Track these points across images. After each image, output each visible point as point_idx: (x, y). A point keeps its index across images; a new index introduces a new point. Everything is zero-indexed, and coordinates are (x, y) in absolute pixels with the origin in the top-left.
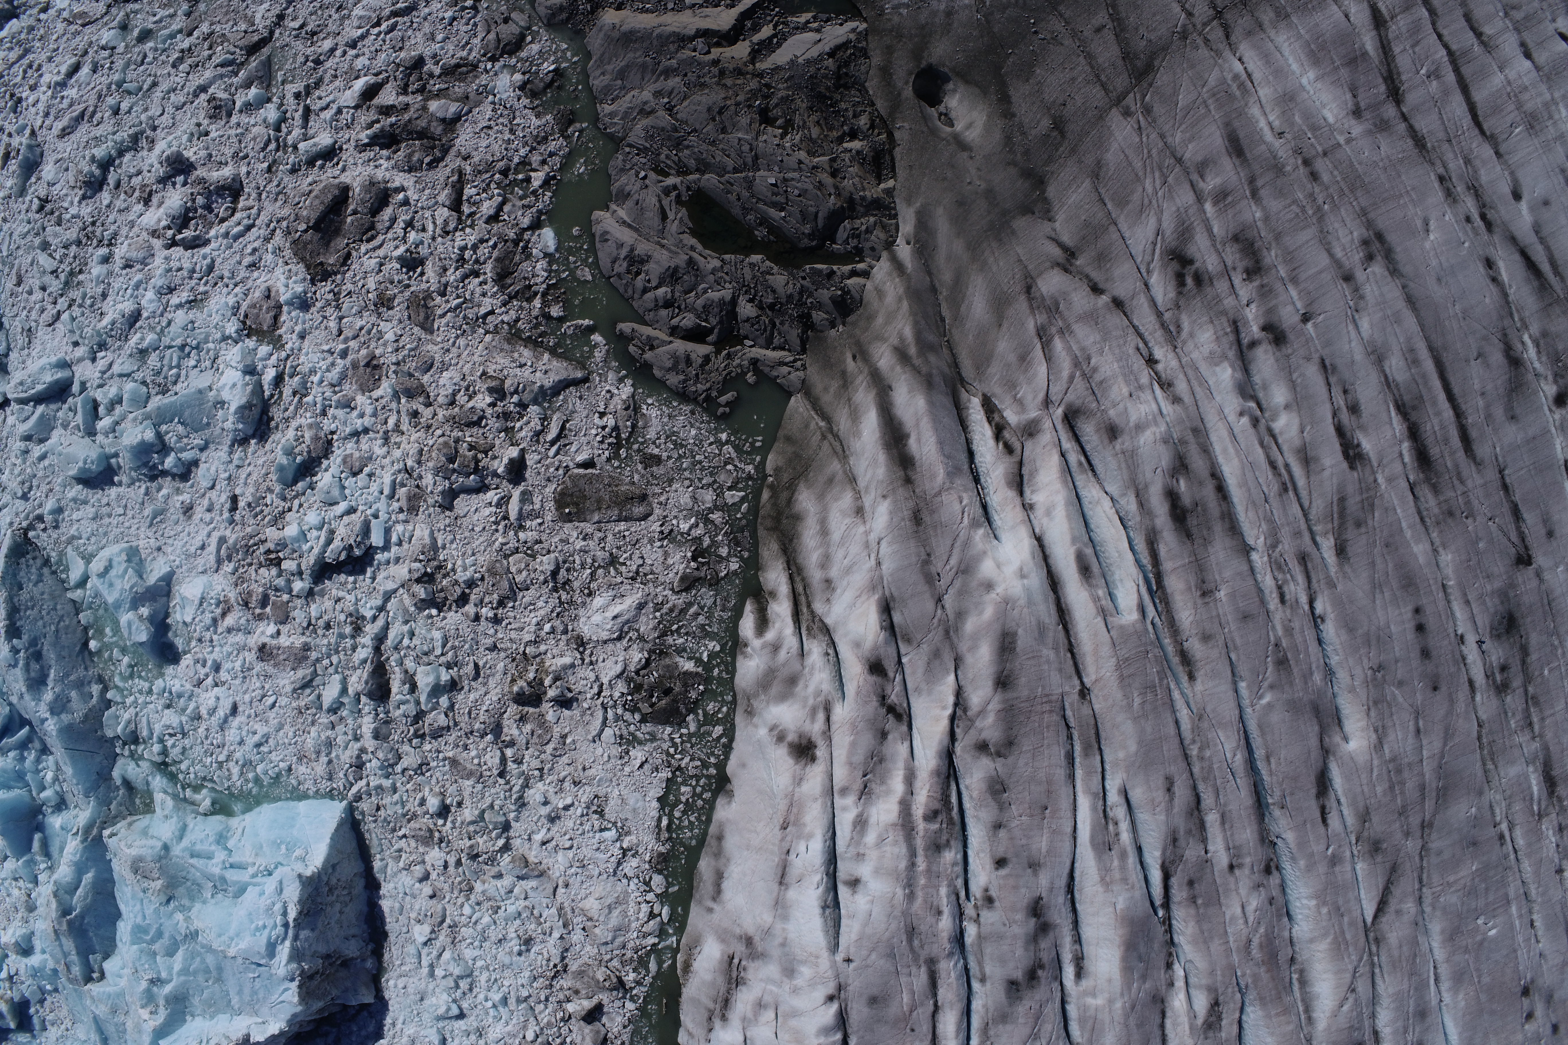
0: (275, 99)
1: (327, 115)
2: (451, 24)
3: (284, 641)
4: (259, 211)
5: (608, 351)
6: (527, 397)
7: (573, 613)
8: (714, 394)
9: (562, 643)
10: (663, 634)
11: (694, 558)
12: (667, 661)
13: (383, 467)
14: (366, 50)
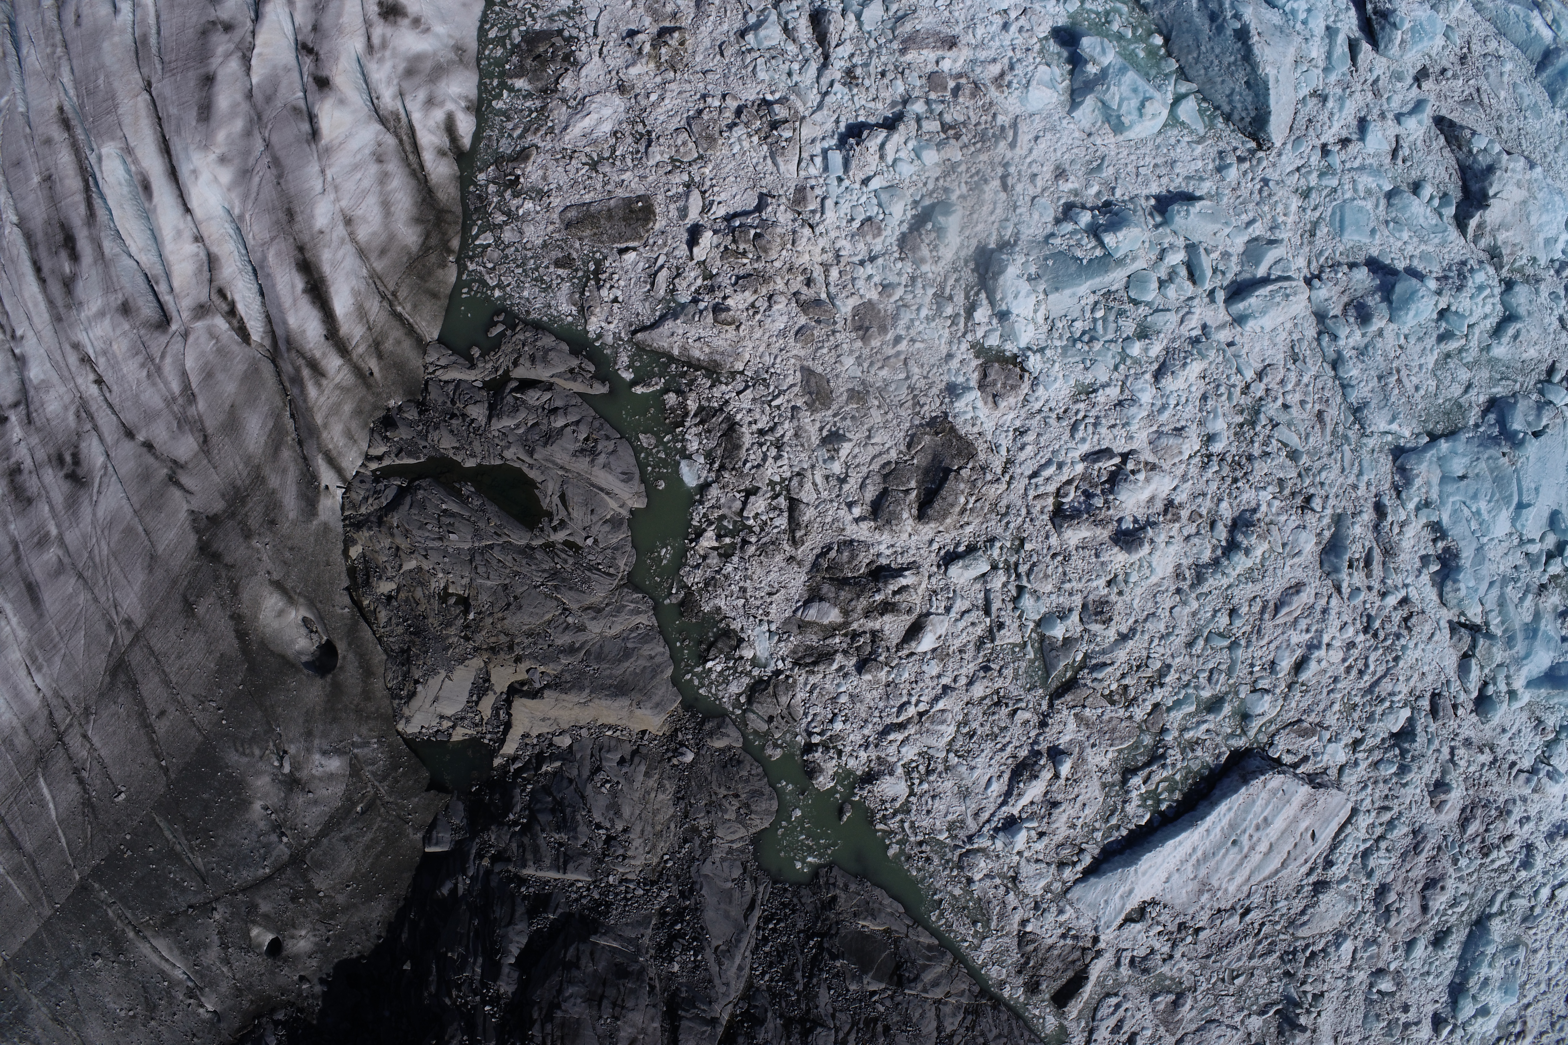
0: (1031, 625)
1: (960, 605)
2: (835, 715)
3: (929, 55)
4: (1026, 494)
5: (615, 363)
6: (691, 309)
7: (631, 114)
8: (509, 333)
9: (640, 85)
10: (543, 108)
11: (518, 177)
12: (539, 85)
13: (838, 227)
14: (931, 684)
